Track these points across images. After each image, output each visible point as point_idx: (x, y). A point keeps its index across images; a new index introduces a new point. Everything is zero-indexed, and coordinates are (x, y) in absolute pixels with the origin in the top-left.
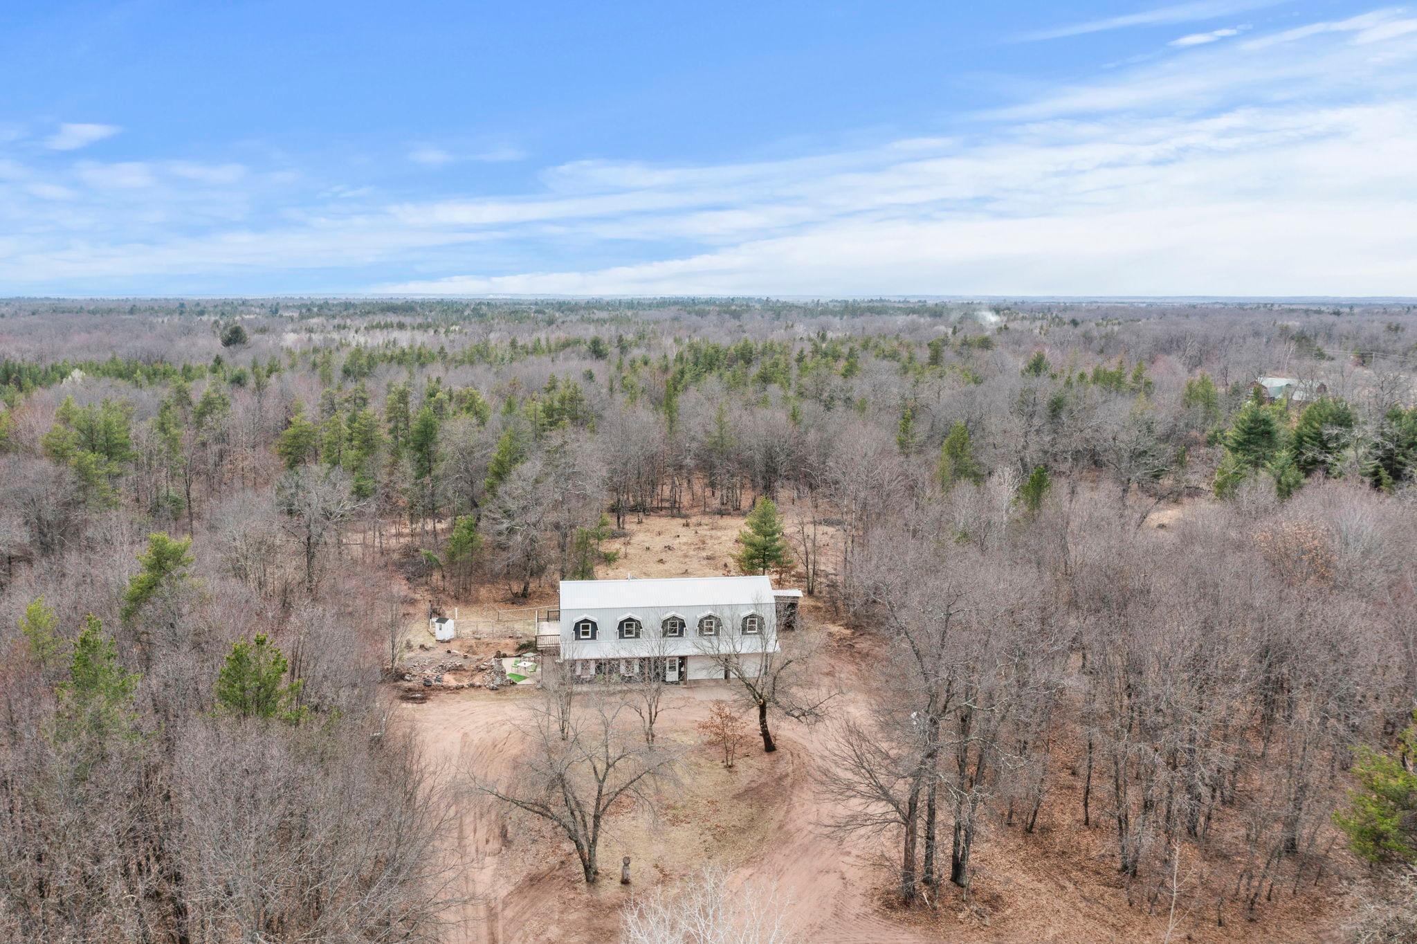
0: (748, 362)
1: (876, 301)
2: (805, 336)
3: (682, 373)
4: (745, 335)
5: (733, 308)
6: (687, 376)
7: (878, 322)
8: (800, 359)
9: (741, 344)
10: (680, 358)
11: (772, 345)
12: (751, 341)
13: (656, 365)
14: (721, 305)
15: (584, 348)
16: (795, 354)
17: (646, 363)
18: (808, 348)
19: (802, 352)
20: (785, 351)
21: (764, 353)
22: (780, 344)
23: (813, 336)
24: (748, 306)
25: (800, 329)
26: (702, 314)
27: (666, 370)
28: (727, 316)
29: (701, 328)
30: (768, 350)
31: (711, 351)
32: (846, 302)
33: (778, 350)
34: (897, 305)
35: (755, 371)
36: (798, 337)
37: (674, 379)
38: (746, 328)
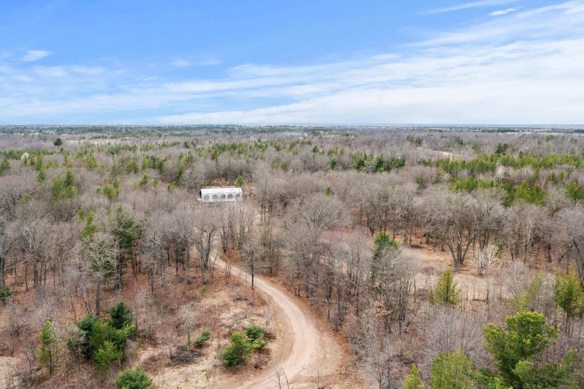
0: (235, 149)
1: (283, 126)
2: (253, 141)
3: (216, 152)
4: (233, 140)
5: (228, 129)
6: (218, 153)
7: (280, 135)
8: (251, 148)
9: (232, 143)
10: (214, 148)
11: (242, 144)
12: (235, 142)
13: (207, 150)
14: (223, 128)
15: (182, 145)
16: (249, 147)
17: (203, 149)
18: (253, 144)
19: (251, 146)
20: (246, 145)
21: (239, 146)
22: (245, 144)
23: (256, 140)
24: (233, 129)
25: (252, 138)
26: (217, 132)
27: (210, 151)
28: (226, 133)
29: (217, 138)
30: (241, 145)
31: (223, 146)
32: (271, 126)
33: (244, 145)
34: (290, 128)
35: (237, 151)
36: (251, 141)
37: (214, 154)
38: (233, 138)
